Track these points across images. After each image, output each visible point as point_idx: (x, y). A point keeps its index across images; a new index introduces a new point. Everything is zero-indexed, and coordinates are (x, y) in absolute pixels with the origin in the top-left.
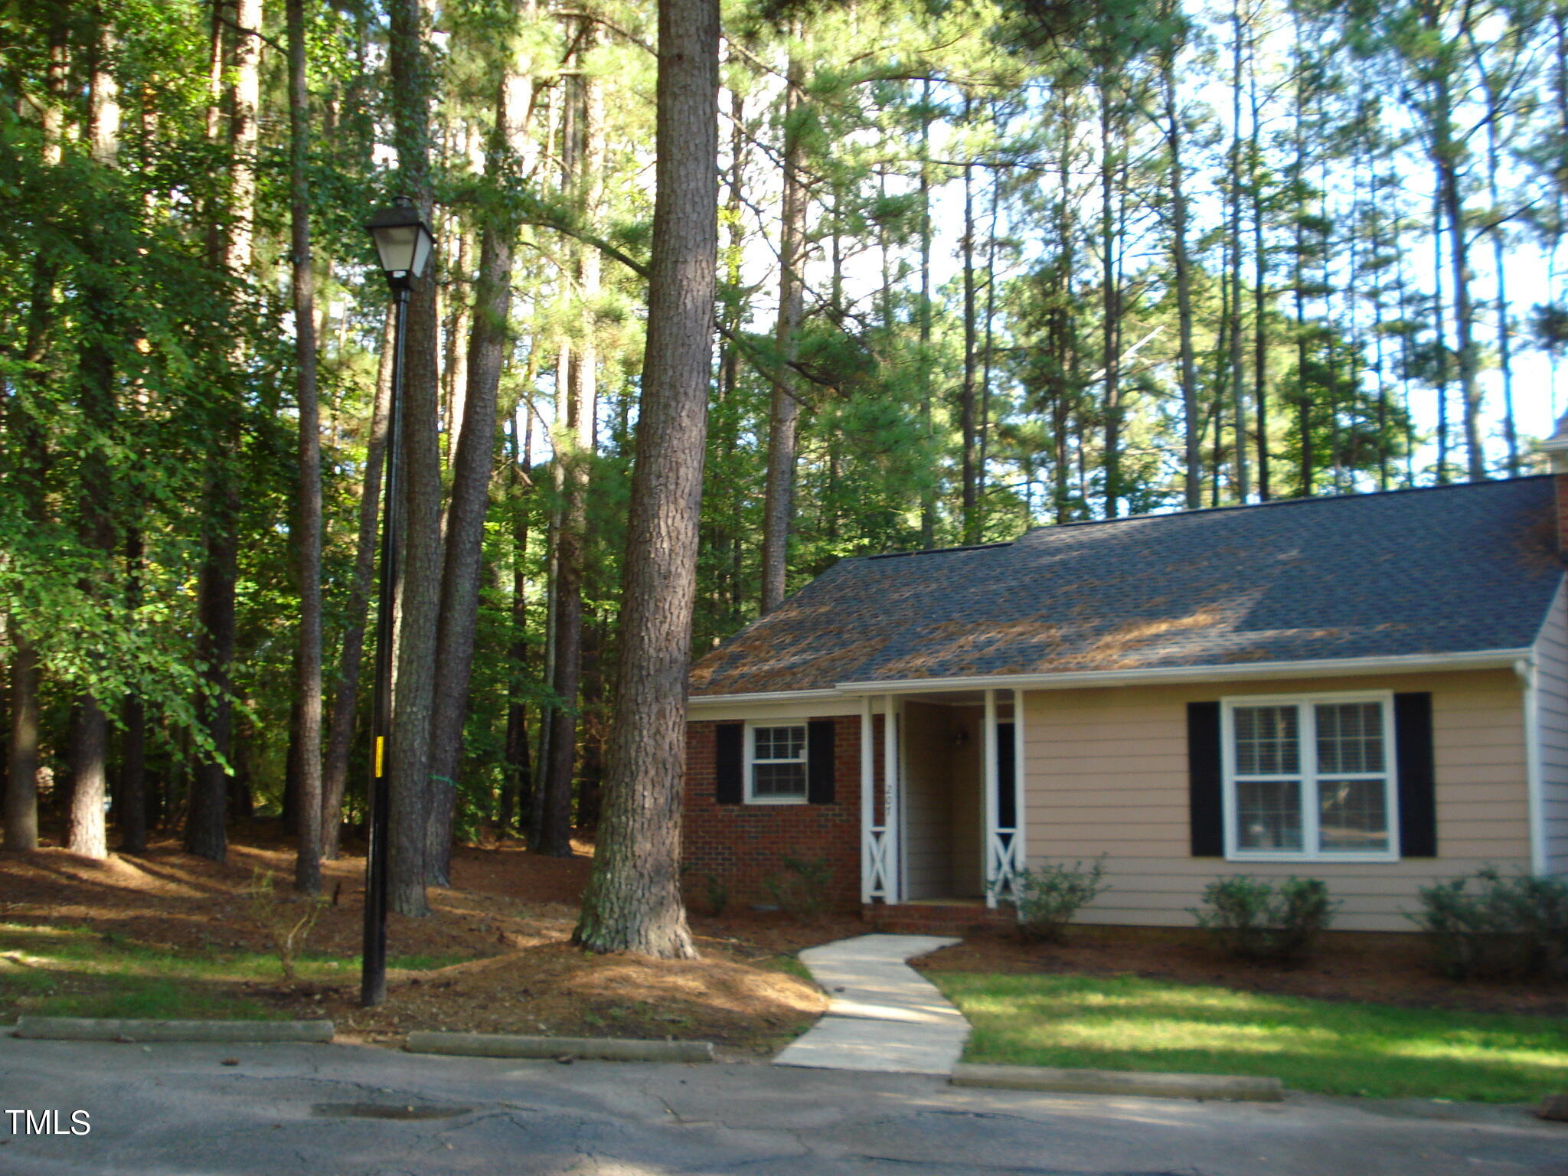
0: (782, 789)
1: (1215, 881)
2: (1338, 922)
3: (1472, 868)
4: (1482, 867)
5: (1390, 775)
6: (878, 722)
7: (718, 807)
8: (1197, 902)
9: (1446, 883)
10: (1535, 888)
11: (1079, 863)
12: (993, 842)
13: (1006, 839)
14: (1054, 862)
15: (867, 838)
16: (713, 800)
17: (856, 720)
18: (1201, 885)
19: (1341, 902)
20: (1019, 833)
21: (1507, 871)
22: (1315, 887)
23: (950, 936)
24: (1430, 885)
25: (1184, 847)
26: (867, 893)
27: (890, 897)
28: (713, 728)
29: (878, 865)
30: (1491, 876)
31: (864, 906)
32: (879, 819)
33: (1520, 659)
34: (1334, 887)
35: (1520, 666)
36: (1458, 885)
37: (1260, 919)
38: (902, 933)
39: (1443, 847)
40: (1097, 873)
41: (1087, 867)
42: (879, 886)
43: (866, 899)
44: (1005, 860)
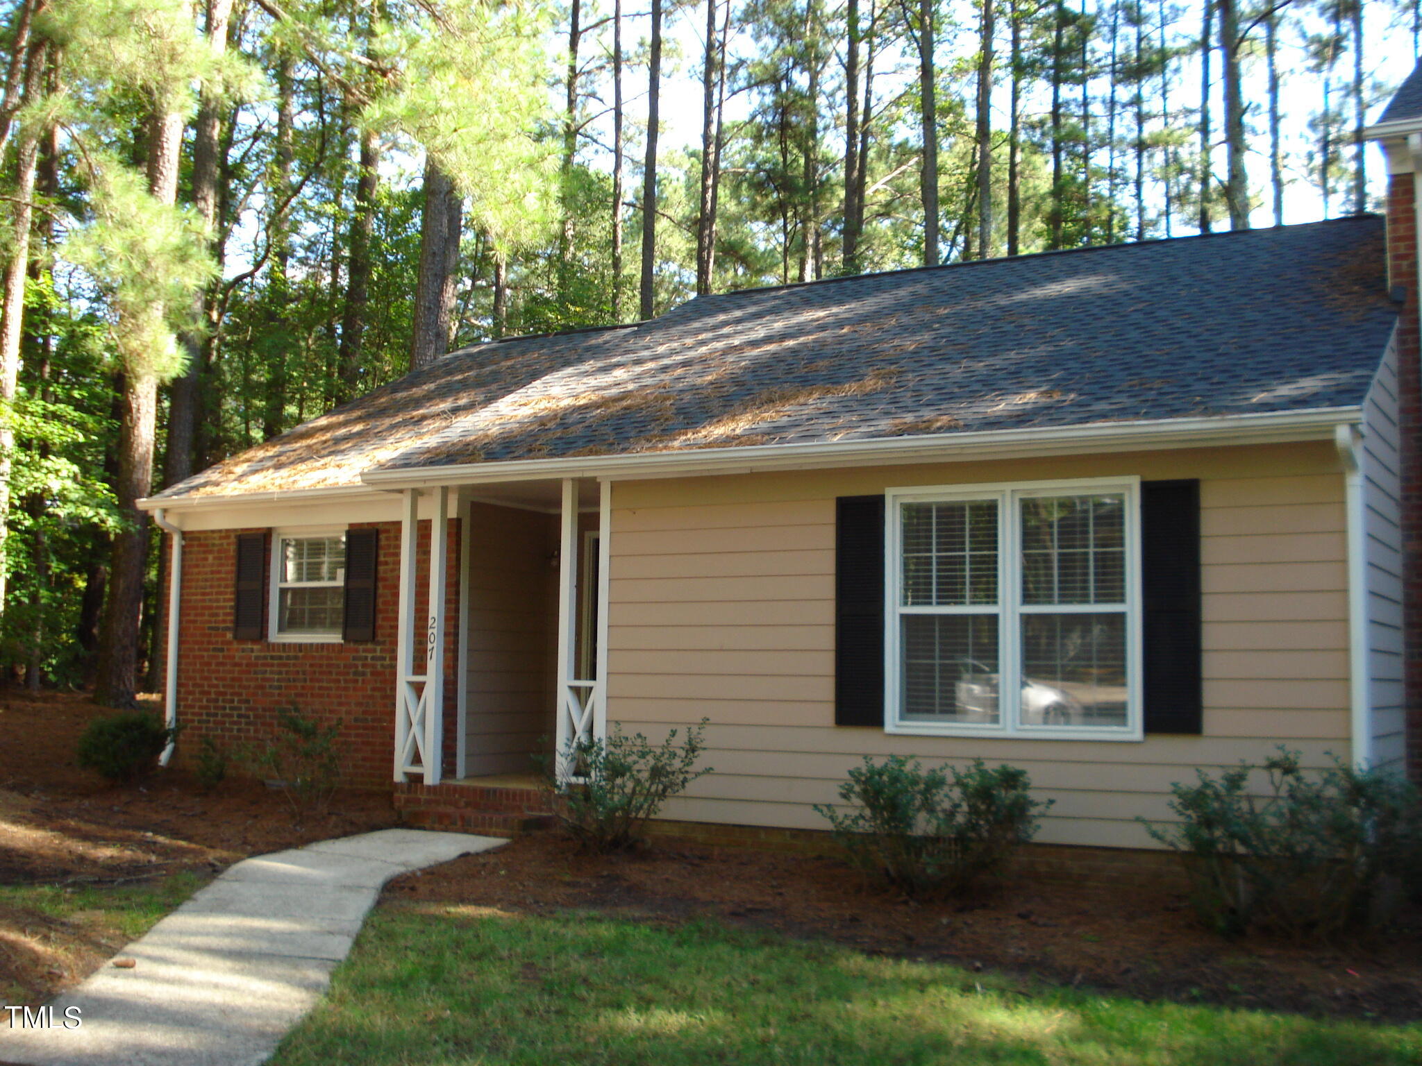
0: (314, 622)
1: (861, 764)
2: (1046, 831)
3: (1257, 754)
4: (1277, 755)
5: (1133, 607)
6: (423, 529)
7: (235, 646)
8: (831, 794)
9: (1216, 777)
10: (1358, 790)
11: (674, 733)
12: (564, 698)
13: (582, 695)
14: (629, 731)
15: (403, 692)
16: (229, 636)
17: (397, 525)
18: (841, 769)
19: (1051, 802)
20: (600, 687)
21: (1312, 760)
22: (1011, 779)
23: (495, 835)
24: (1191, 781)
25: (828, 712)
26: (401, 768)
27: (431, 773)
28: (233, 539)
29: (416, 729)
30: (1289, 768)
31: (396, 786)
32: (419, 666)
33: (1341, 421)
34: (1039, 778)
35: (1342, 434)
36: (1235, 781)
37: (923, 825)
38: (433, 829)
39: (1211, 720)
40: (692, 749)
41: (681, 740)
42: (416, 759)
43: (398, 777)
44: (580, 727)
